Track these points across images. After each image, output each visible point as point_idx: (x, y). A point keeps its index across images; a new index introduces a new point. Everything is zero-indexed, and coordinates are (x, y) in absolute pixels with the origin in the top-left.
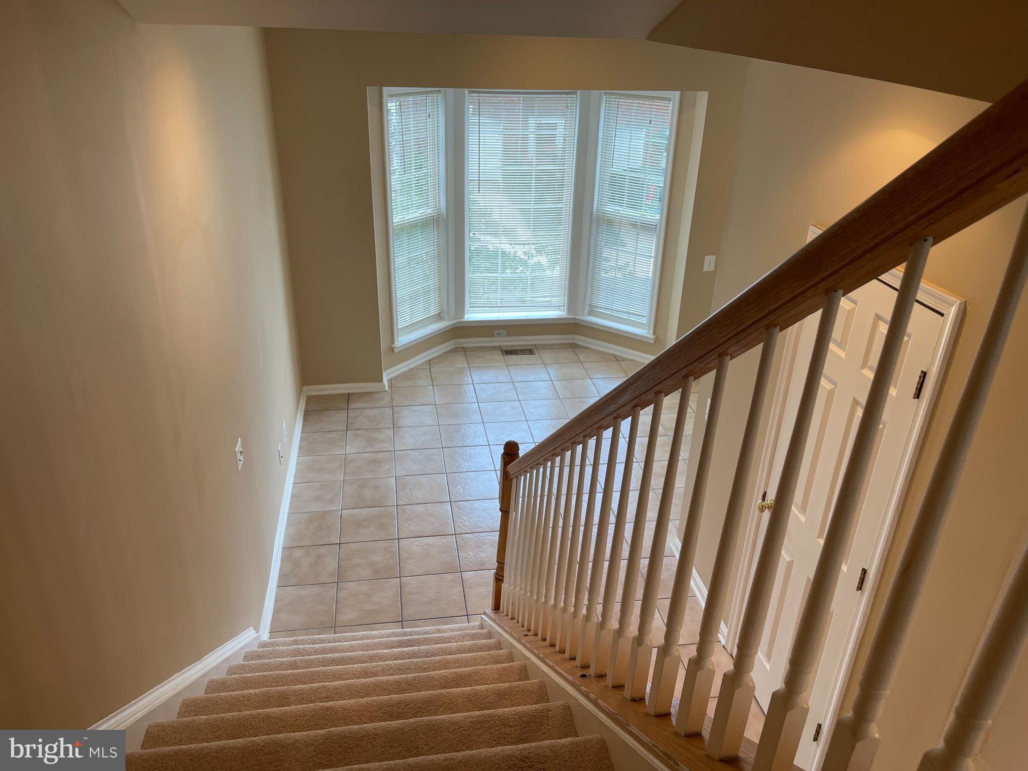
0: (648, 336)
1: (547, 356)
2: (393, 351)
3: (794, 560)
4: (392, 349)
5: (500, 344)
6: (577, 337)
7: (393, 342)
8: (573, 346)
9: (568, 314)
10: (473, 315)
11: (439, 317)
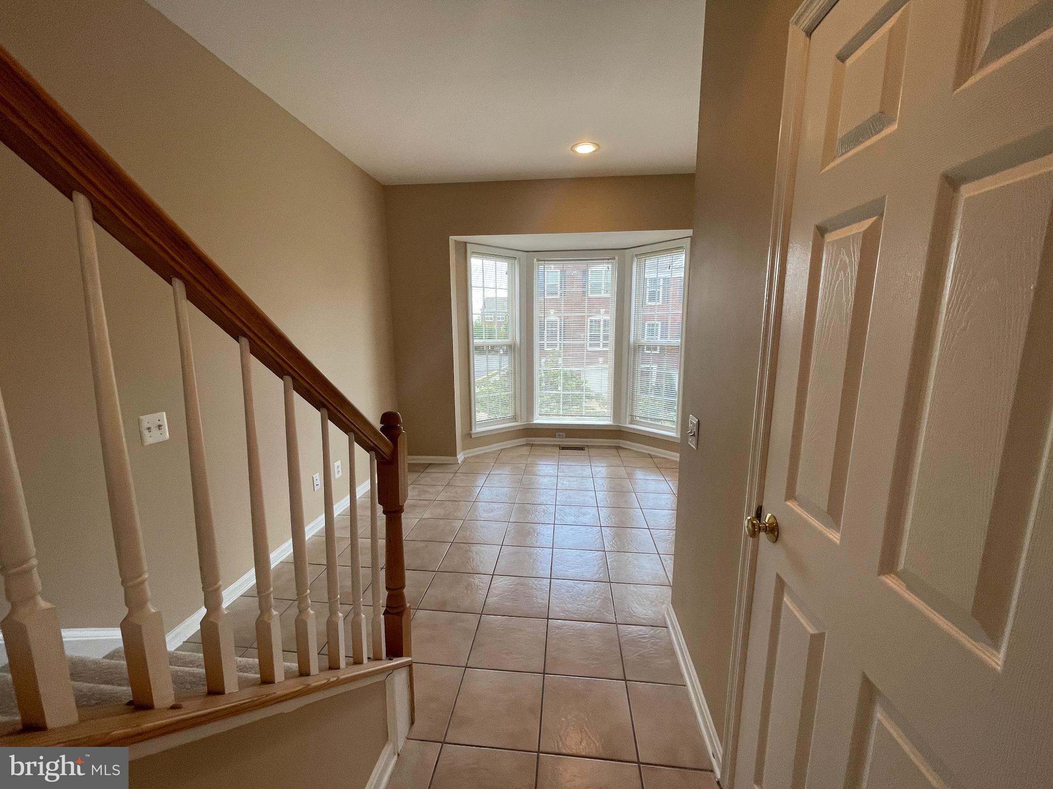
0: (676, 436)
1: (592, 452)
2: (471, 437)
3: (824, 634)
4: (468, 435)
5: (560, 443)
6: (621, 441)
7: (471, 429)
8: (618, 448)
9: (614, 422)
10: (539, 419)
11: (514, 418)
